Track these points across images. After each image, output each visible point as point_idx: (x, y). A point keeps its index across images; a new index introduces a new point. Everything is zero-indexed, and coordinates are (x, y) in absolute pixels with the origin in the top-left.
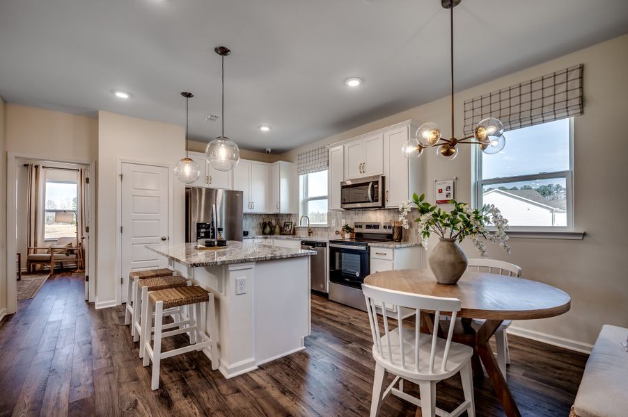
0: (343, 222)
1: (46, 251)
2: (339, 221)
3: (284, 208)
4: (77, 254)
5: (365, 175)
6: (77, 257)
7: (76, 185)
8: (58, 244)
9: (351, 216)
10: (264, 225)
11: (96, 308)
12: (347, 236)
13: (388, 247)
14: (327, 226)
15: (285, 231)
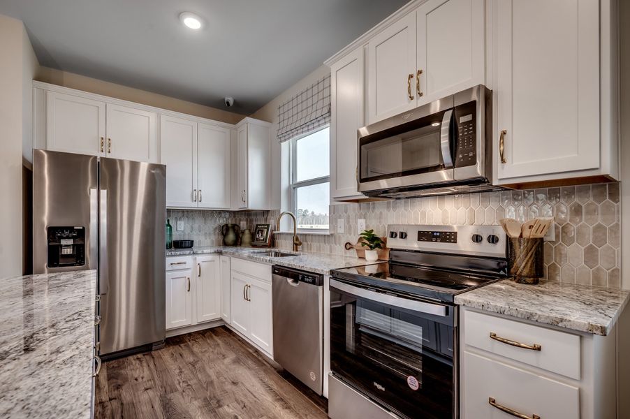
0: (361, 226)
2: (352, 224)
5: (421, 102)
9: (377, 211)
10: (224, 230)
12: (372, 257)
13: (555, 325)
14: (328, 233)
15: (257, 239)
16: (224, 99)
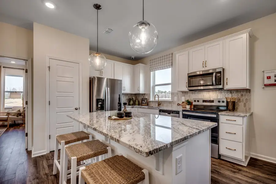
1: (6, 114)
2: (180, 98)
3: (142, 90)
4: (23, 116)
5: (206, 69)
6: (23, 117)
7: (23, 78)
8: (13, 110)
9: (189, 94)
10: (129, 100)
11: (33, 156)
12: (188, 107)
13: (238, 116)
14: (171, 101)
15: (143, 103)
16: (131, 57)
